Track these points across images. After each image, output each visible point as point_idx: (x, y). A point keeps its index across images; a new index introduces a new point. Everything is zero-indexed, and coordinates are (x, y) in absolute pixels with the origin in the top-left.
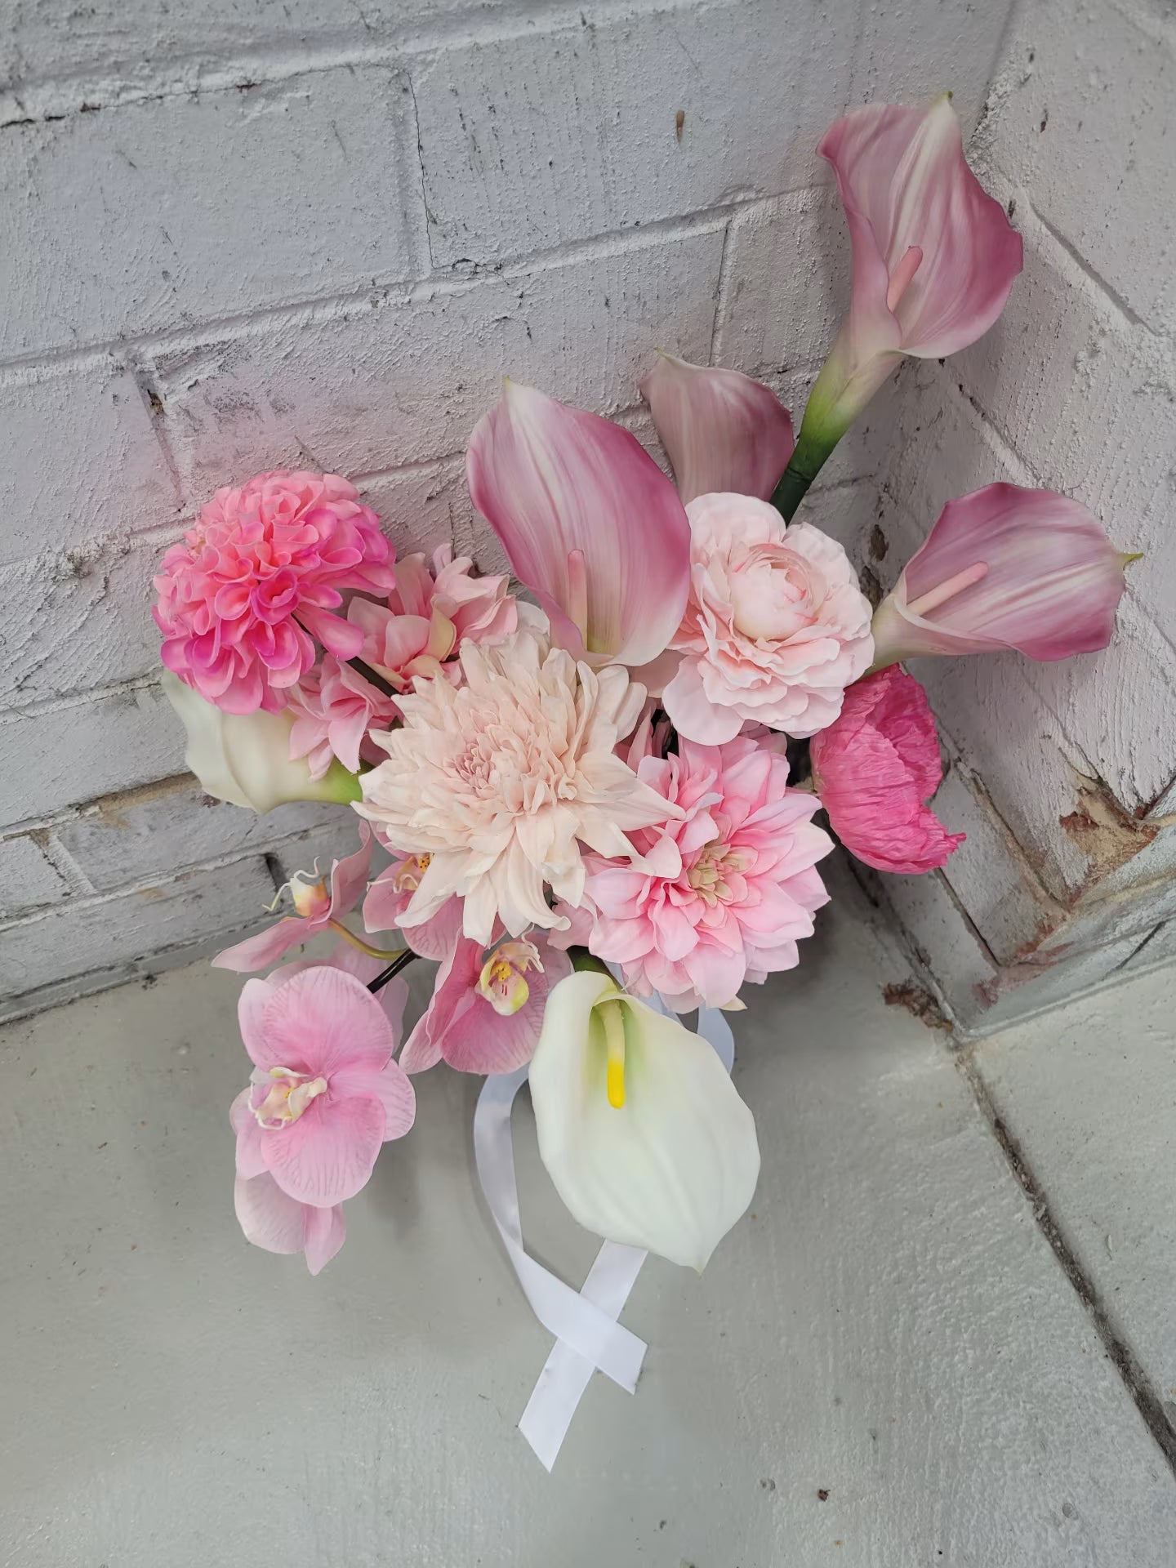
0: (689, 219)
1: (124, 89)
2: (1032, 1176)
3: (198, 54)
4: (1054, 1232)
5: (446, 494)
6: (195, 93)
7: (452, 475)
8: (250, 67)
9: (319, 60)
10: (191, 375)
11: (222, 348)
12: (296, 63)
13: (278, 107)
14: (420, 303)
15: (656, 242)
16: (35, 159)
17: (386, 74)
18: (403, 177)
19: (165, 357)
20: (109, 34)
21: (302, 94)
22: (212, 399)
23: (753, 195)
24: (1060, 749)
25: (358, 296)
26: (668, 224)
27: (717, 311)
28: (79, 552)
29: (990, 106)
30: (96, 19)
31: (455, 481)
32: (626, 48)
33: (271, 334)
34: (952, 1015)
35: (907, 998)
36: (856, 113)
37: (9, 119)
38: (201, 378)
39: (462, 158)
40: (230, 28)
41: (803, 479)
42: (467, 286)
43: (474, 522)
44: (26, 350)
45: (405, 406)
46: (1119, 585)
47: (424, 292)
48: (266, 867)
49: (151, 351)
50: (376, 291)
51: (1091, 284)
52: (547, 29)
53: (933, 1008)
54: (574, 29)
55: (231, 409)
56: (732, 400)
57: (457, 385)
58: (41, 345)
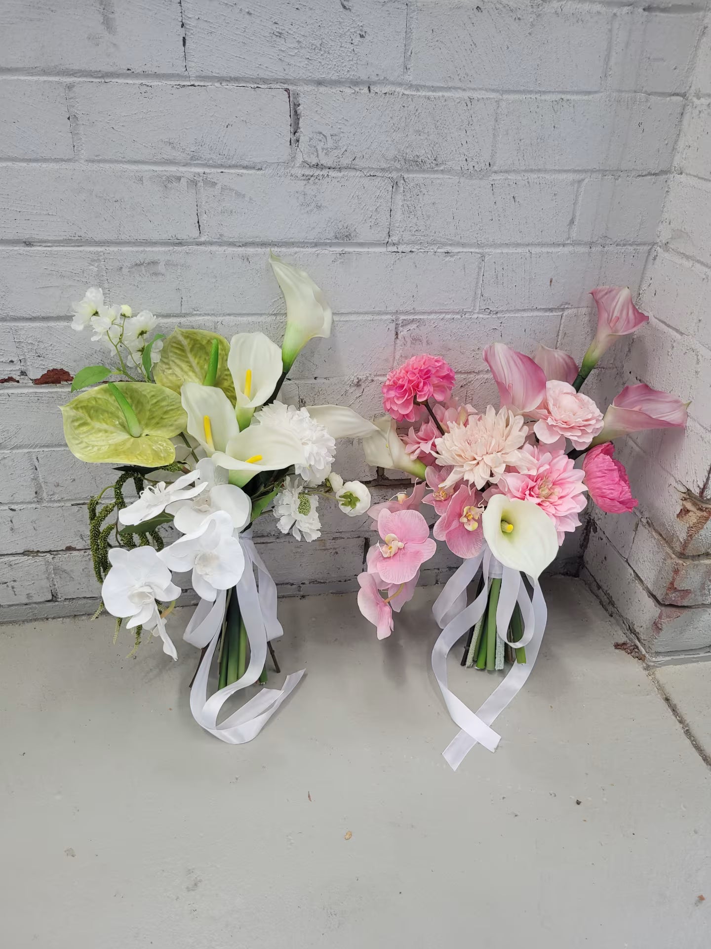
0: (551, 310)
1: (420, 249)
2: (682, 718)
3: (439, 244)
4: (692, 738)
5: (467, 386)
6: (435, 252)
7: (470, 380)
8: (449, 249)
9: (465, 250)
10: (409, 327)
11: (419, 321)
12: (460, 250)
13: (452, 259)
14: (473, 318)
15: (541, 315)
16: (395, 261)
17: (480, 256)
18: (477, 283)
19: (405, 320)
20: (422, 236)
21: (458, 257)
22: (412, 335)
23: (570, 307)
24: (674, 487)
25: (458, 313)
26: (546, 310)
27: (557, 341)
28: (360, 377)
29: (641, 293)
30: (420, 232)
31: (470, 382)
32: (539, 259)
33: (433, 319)
34: (645, 652)
35: (625, 647)
36: (600, 288)
37: (394, 251)
38: (411, 328)
39: (493, 280)
40: (447, 239)
41: (583, 378)
42: (487, 316)
43: (473, 400)
44: (374, 310)
45: (462, 351)
46: (687, 415)
47: (475, 316)
48: (363, 547)
49: (402, 317)
50: (462, 313)
51: (670, 330)
52: (520, 251)
53: (636, 650)
54: (526, 253)
55: (416, 340)
56: (561, 360)
57: (478, 348)
58: (377, 309)
